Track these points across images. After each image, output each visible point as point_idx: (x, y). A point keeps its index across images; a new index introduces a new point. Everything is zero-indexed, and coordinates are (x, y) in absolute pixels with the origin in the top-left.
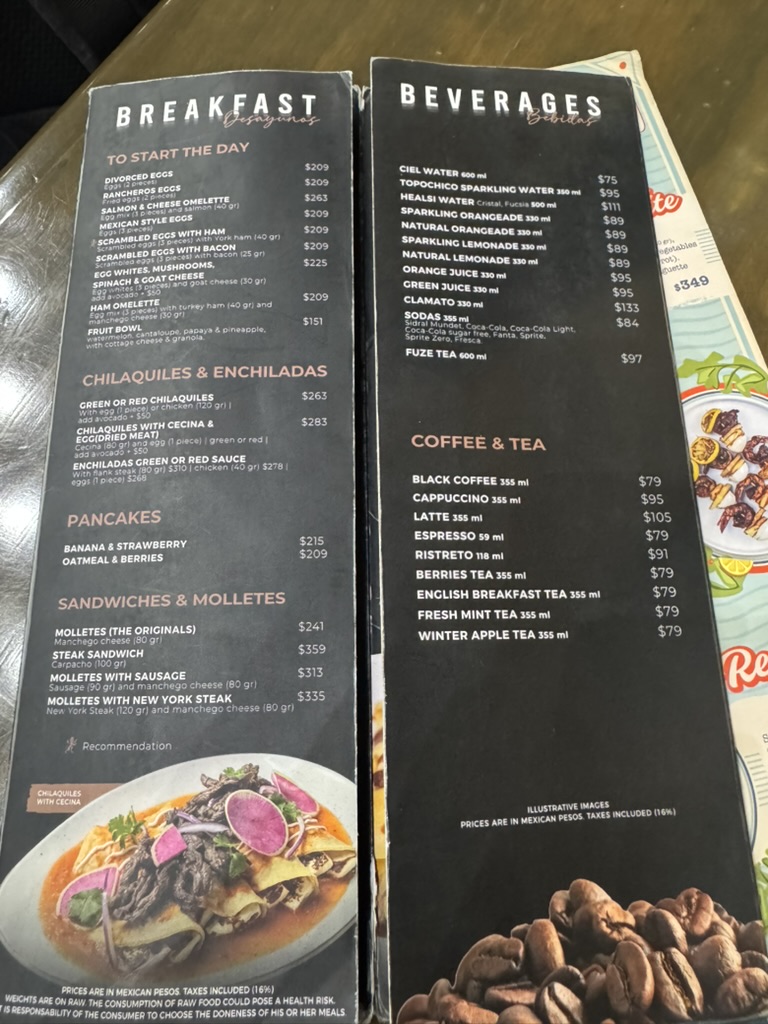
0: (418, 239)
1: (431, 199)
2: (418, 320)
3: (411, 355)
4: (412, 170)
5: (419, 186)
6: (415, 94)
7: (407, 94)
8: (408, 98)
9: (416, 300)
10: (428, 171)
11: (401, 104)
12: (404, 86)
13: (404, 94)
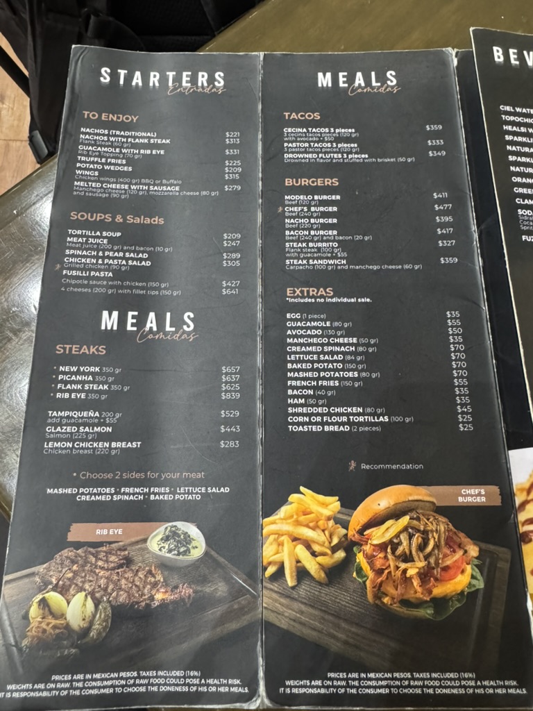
0: (519, 158)
1: (523, 130)
2: (527, 215)
3: (526, 240)
4: (508, 108)
5: (514, 121)
6: (503, 54)
7: (498, 54)
8: (499, 57)
9: (524, 201)
10: (518, 110)
11: (495, 61)
12: (495, 48)
13: (496, 54)
